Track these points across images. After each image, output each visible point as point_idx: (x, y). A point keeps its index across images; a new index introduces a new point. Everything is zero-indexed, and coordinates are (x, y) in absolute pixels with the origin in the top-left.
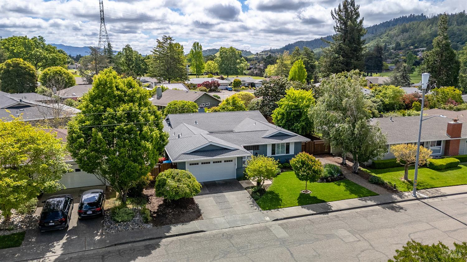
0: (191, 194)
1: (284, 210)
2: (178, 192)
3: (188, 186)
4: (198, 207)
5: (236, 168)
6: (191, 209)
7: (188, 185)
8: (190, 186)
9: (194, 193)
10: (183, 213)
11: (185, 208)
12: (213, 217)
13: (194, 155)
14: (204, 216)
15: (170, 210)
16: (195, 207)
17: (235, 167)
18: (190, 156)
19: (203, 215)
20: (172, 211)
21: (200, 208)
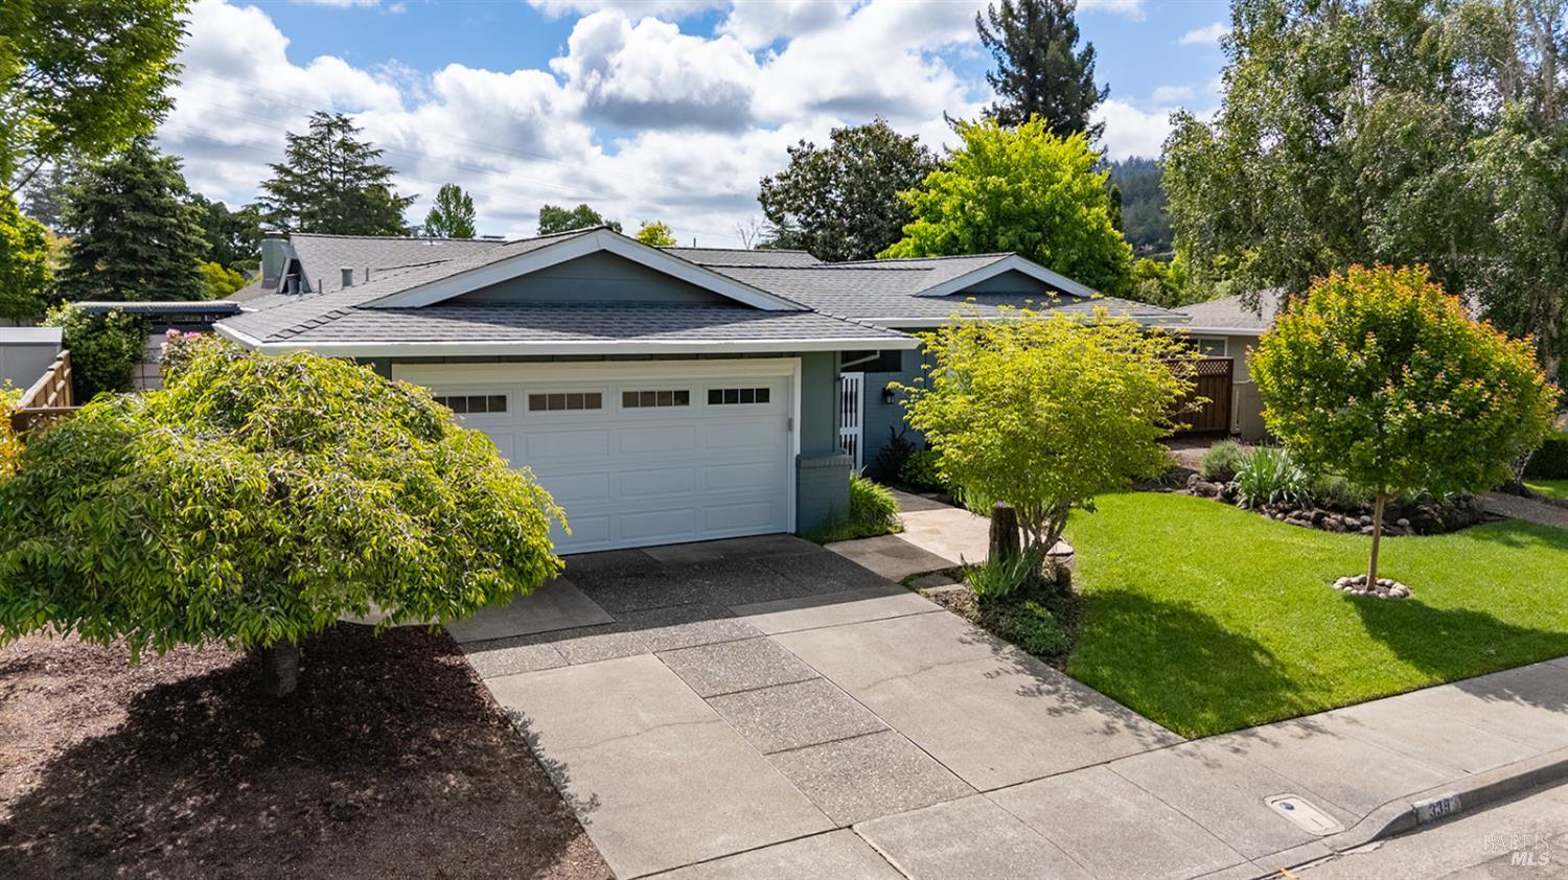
0: (455, 585)
1: (1352, 721)
2: (284, 563)
3: (414, 496)
4: (523, 746)
5: (797, 450)
6: (441, 768)
7: (412, 488)
8: (433, 499)
9: (487, 575)
10: (348, 816)
11: (382, 757)
12: (719, 843)
13: (471, 319)
14: (618, 839)
15: (178, 798)
16: (490, 751)
17: (789, 442)
18: (431, 322)
19: (596, 826)
20: (205, 811)
21: (548, 750)
